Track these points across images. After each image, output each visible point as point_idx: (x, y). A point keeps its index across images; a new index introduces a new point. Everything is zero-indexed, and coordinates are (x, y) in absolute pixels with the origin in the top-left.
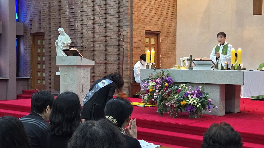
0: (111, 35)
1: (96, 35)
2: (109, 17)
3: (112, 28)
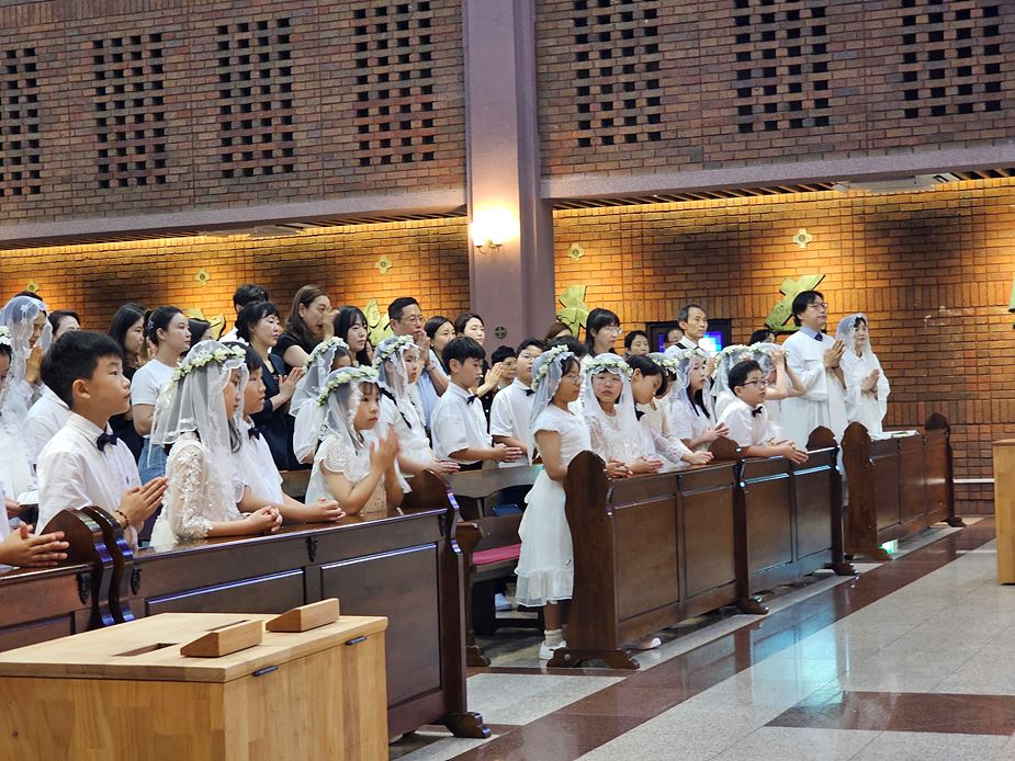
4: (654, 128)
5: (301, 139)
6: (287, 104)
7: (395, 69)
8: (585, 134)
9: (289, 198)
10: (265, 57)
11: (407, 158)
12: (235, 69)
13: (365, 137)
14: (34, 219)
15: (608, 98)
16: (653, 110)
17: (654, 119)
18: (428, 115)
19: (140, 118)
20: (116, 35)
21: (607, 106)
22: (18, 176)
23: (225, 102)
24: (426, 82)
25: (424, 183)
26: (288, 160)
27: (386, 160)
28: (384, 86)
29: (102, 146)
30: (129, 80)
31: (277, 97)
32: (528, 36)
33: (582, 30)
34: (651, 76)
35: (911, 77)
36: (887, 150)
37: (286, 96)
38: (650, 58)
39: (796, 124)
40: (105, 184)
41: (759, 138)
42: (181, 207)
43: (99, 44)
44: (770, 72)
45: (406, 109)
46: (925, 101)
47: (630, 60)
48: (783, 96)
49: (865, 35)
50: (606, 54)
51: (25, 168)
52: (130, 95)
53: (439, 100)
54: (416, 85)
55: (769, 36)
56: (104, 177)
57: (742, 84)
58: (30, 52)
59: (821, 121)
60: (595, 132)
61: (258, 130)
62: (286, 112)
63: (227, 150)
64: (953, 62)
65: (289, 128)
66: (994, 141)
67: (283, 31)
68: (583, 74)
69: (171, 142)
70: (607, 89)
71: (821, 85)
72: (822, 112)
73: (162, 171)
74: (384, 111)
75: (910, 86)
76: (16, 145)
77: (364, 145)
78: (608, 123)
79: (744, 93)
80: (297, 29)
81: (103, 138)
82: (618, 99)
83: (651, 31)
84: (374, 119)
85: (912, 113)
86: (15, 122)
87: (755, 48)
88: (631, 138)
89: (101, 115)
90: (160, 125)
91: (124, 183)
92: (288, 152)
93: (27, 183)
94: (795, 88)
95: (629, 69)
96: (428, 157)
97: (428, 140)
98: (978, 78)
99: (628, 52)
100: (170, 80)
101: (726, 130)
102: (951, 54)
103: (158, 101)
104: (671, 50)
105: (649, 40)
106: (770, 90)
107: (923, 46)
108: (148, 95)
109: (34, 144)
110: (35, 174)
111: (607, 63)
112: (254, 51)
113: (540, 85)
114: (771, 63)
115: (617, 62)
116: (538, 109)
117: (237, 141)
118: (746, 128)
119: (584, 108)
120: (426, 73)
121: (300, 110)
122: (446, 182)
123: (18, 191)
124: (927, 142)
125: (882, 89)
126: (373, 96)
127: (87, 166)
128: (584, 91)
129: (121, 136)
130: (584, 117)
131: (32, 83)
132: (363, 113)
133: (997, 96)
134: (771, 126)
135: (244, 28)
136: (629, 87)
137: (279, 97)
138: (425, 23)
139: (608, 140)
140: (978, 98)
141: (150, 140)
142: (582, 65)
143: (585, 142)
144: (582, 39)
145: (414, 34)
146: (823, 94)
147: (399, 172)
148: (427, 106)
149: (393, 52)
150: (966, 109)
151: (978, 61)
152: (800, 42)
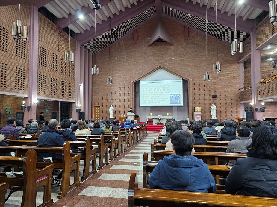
5: (7, 83)
11: (21, 89)
16: (45, 90)
18: (24, 84)
21: (41, 89)
24: (24, 80)
25: (23, 93)
26: (5, 85)
27: (18, 89)
28: (19, 79)
31: (4, 75)
33: (40, 80)
35: (61, 93)
44: (53, 89)
45: (21, 83)
47: (43, 84)
55: (53, 86)
65: (6, 81)
66: (65, 99)
68: (39, 85)
71: (56, 92)
77: (16, 86)
83: (45, 82)
84: (17, 83)
88: (43, 93)
97: (24, 88)
138: (24, 72)
143: (39, 92)
149: (20, 74)
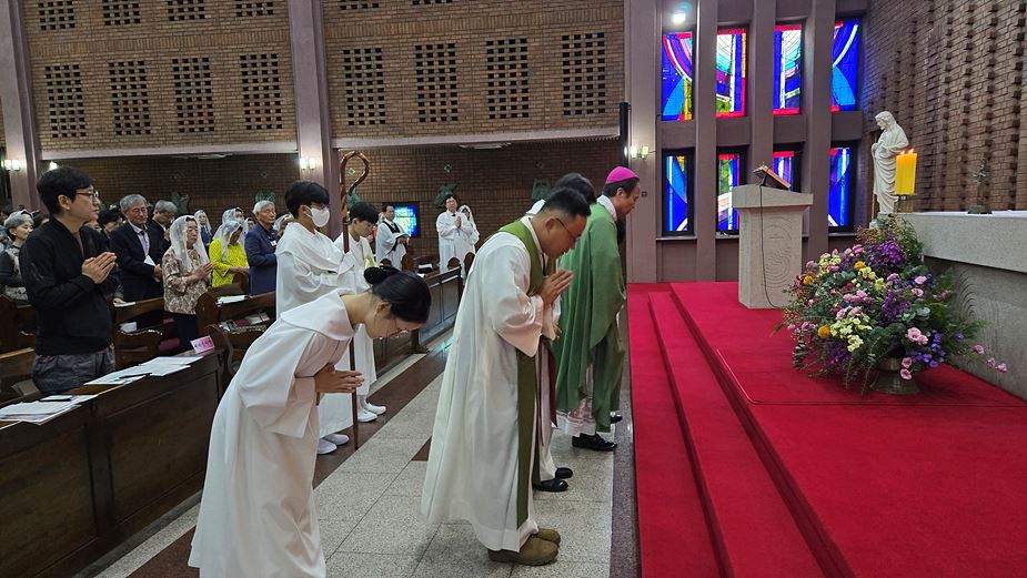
0: (1001, 113)
1: (973, 119)
2: (1000, 59)
3: (1004, 91)
4: (383, 118)
5: (217, 116)
6: (209, 99)
7: (261, 85)
8: (351, 120)
9: (212, 143)
10: (197, 76)
11: (269, 127)
12: (183, 80)
13: (248, 116)
14: (84, 148)
15: (361, 104)
16: (382, 110)
17: (382, 114)
18: (278, 107)
19: (135, 102)
20: (121, 61)
21: (361, 107)
22: (73, 127)
23: (178, 96)
24: (277, 92)
25: (278, 139)
26: (211, 125)
27: (259, 127)
28: (256, 93)
29: (117, 115)
30: (129, 84)
31: (204, 95)
32: (323, 73)
33: (349, 72)
34: (381, 94)
35: (492, 101)
36: (482, 132)
37: (209, 95)
38: (380, 86)
39: (444, 119)
40: (119, 133)
41: (428, 125)
42: (159, 146)
43: (112, 65)
44: (432, 96)
45: (267, 104)
46: (497, 111)
47: (371, 87)
48: (438, 107)
49: (472, 81)
50: (360, 84)
51: (77, 124)
52: (129, 90)
53: (284, 101)
54: (272, 93)
55: (432, 80)
56: (118, 129)
57: (420, 101)
58: (76, 67)
59: (455, 119)
60: (356, 119)
61: (195, 111)
62: (210, 103)
63: (180, 119)
64: (509, 95)
65: (211, 110)
66: (526, 130)
67: (206, 64)
68: (350, 92)
69: (152, 114)
70: (360, 99)
71: (454, 103)
72: (455, 115)
73: (148, 128)
74: (257, 104)
75: (492, 105)
76: (72, 112)
77: (248, 120)
78: (361, 115)
79: (421, 104)
80: (213, 63)
81: (117, 111)
82: (366, 104)
83: (380, 74)
84: (252, 108)
85: (492, 117)
86: (70, 101)
87: (426, 84)
88: (372, 122)
89: (115, 99)
90: (146, 106)
91: (129, 133)
92: (211, 122)
93: (78, 131)
94: (443, 103)
95: (370, 91)
96: (279, 127)
97: (279, 119)
98: (520, 103)
99: (370, 83)
100: (150, 84)
101: (415, 120)
102: (508, 92)
103: (144, 94)
104: (388, 84)
105: (379, 78)
106: (433, 104)
107: (496, 88)
108: (139, 91)
109: (82, 112)
110: (83, 127)
111: (360, 88)
112: (191, 72)
113: (330, 96)
114: (432, 92)
115: (365, 87)
116: (329, 106)
117: (185, 115)
118: (422, 120)
119: (351, 108)
120: (276, 88)
121: (216, 102)
122: (289, 139)
123: (74, 135)
124: (498, 130)
125: (480, 106)
126: (251, 97)
127: (110, 124)
128: (350, 100)
129: (127, 110)
130: (351, 112)
131: (78, 82)
132: (247, 105)
133: (527, 111)
134: (433, 120)
135: (186, 61)
136: (371, 99)
137: (205, 95)
138: (275, 64)
139: (362, 123)
140: (519, 111)
141: (141, 112)
142: (349, 88)
143: (351, 123)
144: (348, 76)
145: (270, 69)
146: (455, 107)
147: (266, 134)
148: (278, 103)
149: (260, 77)
150: (514, 116)
151: (519, 95)
152: (445, 83)
